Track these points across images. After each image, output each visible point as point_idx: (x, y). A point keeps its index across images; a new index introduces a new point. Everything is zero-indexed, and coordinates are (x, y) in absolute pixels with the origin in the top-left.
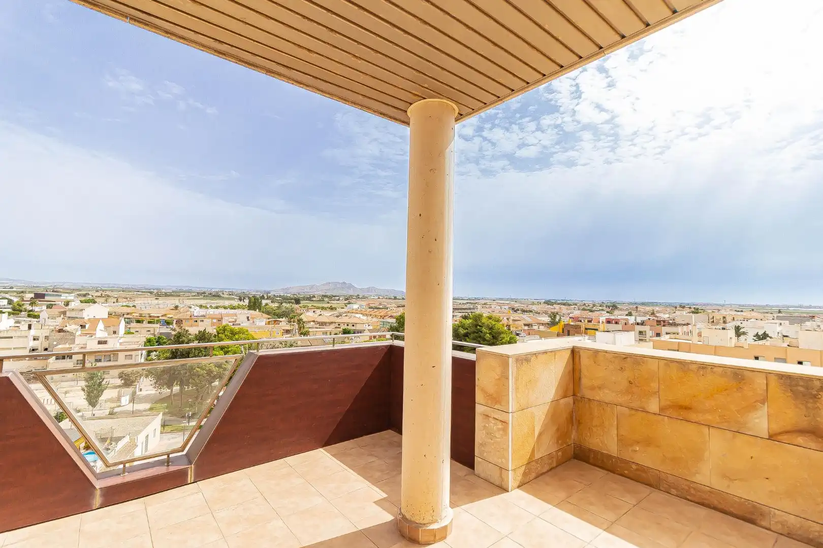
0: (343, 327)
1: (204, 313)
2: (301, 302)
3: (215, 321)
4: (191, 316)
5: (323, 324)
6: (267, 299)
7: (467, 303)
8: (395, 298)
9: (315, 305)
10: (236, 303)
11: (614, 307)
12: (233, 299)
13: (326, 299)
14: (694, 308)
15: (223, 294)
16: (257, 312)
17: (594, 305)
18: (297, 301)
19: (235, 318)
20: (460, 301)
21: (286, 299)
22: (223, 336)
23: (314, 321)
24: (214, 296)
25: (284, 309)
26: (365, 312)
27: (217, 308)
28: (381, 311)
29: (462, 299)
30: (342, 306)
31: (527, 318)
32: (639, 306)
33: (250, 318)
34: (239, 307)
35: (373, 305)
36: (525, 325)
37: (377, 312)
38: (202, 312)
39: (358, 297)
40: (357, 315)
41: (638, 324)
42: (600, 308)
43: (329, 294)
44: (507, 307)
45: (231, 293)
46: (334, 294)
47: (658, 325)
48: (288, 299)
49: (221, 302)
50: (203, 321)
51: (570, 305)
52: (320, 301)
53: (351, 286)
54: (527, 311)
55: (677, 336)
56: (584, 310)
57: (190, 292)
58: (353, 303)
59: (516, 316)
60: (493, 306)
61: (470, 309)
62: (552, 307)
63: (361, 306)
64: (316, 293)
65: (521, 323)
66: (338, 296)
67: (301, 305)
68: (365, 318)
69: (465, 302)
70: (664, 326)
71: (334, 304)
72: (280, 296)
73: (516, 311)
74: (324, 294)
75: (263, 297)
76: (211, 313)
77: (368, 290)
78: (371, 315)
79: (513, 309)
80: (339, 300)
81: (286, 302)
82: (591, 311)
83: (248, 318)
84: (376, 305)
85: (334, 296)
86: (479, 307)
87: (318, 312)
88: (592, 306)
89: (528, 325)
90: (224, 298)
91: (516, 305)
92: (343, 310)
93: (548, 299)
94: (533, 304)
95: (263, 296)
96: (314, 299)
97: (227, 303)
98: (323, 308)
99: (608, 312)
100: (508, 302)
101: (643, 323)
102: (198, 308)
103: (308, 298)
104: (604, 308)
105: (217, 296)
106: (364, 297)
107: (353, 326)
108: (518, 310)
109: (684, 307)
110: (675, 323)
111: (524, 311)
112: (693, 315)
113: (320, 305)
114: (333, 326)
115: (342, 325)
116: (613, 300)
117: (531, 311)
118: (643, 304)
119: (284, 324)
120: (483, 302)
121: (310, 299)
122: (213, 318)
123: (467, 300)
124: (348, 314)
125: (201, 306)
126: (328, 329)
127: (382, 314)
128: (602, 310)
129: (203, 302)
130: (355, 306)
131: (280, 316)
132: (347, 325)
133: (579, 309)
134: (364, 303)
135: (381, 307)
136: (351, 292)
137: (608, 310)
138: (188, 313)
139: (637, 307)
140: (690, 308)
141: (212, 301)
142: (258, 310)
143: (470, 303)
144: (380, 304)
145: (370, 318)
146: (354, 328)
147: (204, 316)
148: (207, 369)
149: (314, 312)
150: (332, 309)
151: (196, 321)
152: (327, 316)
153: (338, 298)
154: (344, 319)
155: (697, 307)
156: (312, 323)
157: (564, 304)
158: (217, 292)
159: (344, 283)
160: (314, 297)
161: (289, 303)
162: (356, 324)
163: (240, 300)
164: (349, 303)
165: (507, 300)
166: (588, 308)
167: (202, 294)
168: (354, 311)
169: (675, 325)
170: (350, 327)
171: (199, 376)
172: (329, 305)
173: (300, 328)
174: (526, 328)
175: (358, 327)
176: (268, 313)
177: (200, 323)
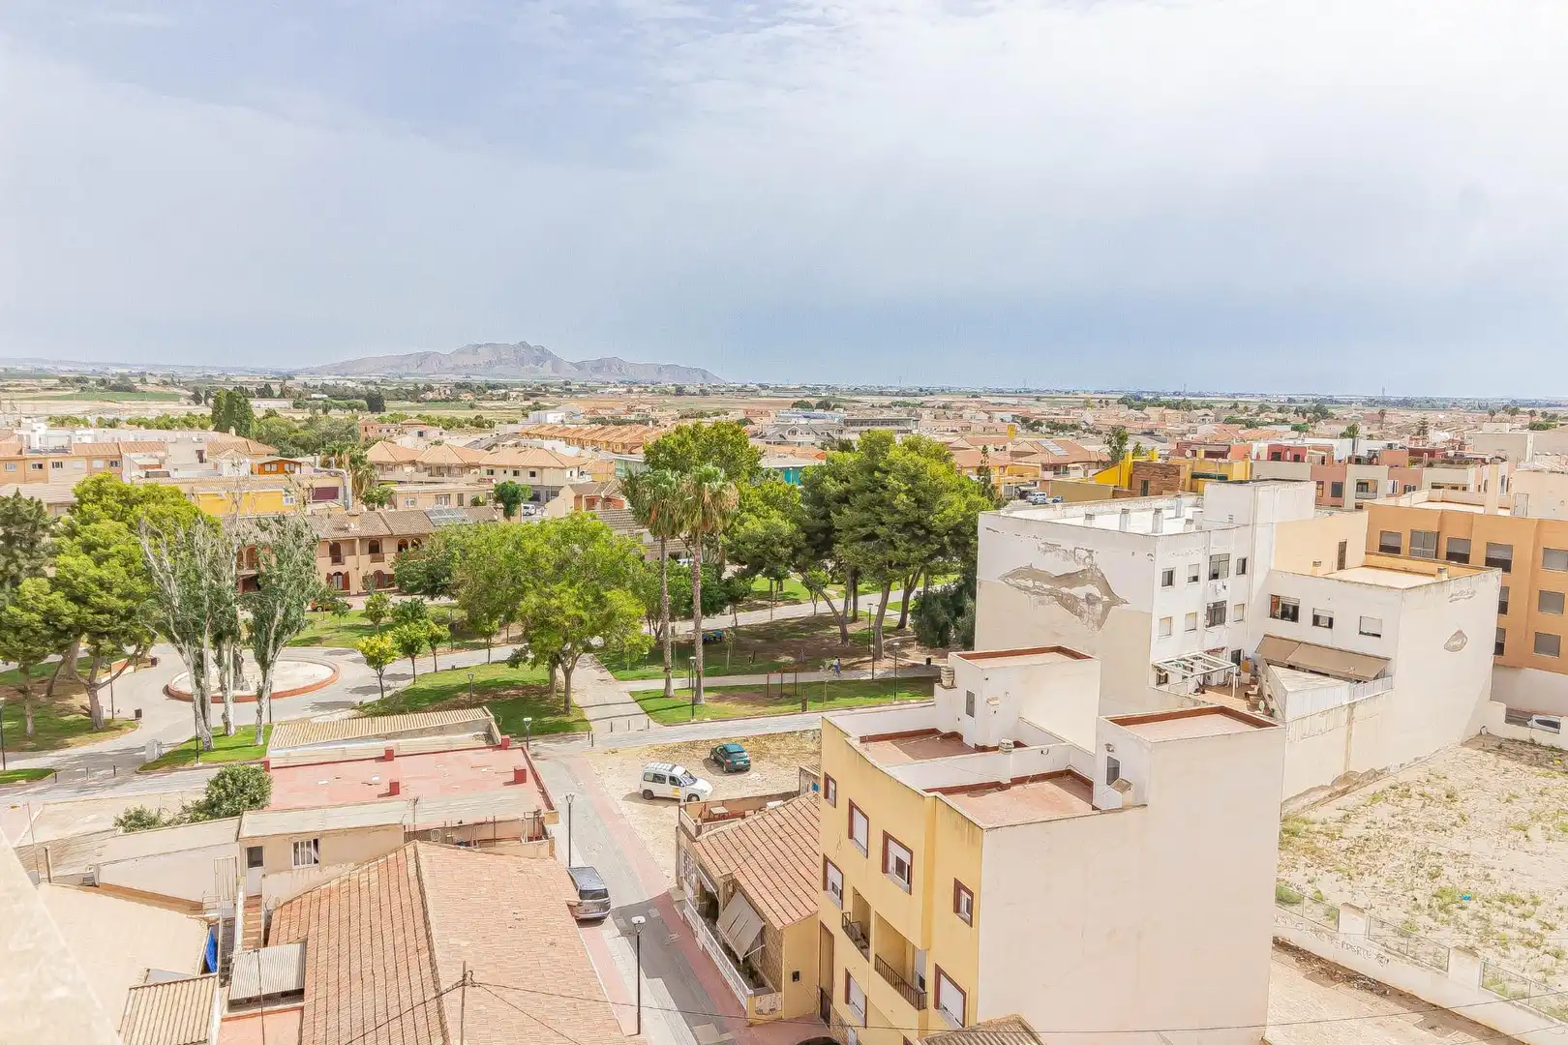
0: (500, 478)
1: (64, 442)
2: (387, 404)
3: (98, 464)
4: (21, 452)
5: (440, 470)
6: (282, 395)
7: (895, 404)
8: (680, 392)
9: (426, 413)
10: (179, 409)
11: (1320, 412)
12: (175, 397)
13: (467, 397)
14: (1544, 415)
15: (144, 381)
16: (231, 437)
17: (1262, 409)
18: (375, 403)
19: (162, 454)
20: (876, 400)
21: (339, 397)
22: (95, 509)
23: (413, 463)
24: (116, 388)
25: (324, 426)
26: (577, 435)
27: (112, 425)
28: (625, 429)
29: (881, 394)
30: (513, 417)
31: (1055, 448)
32: (1389, 410)
33: (205, 456)
34: (188, 423)
35: (609, 412)
36: (1046, 467)
37: (613, 434)
38: (59, 437)
39: (566, 390)
40: (548, 444)
41: (1358, 461)
42: (1279, 416)
43: (477, 379)
44: (1008, 416)
45: (168, 380)
46: (492, 380)
47: (1413, 463)
48: (345, 397)
49: (130, 408)
50: (58, 465)
51: (1189, 407)
52: (447, 400)
53: (542, 356)
54: (1063, 428)
55: (1458, 495)
56: (1230, 421)
57: (38, 377)
58: (545, 408)
59: (1025, 440)
60: (967, 414)
61: (896, 422)
62: (1139, 414)
63: (572, 414)
64: (436, 377)
65: (1037, 461)
66: (505, 387)
67: (386, 415)
68: (573, 451)
69: (886, 400)
70: (1430, 465)
71: (488, 410)
72: (324, 389)
73: (1030, 424)
74: (460, 379)
75: (265, 393)
76: (88, 440)
77: (599, 366)
78: (593, 442)
79: (1025, 421)
80: (505, 397)
81: (337, 406)
82: (1250, 425)
83: (200, 453)
84: (620, 409)
85: (494, 387)
86: (926, 414)
87: (433, 433)
88: (1255, 409)
89: (1055, 468)
90: (143, 395)
91: (1037, 410)
92: (511, 428)
93: (1133, 389)
94: (1087, 404)
95: (267, 386)
96: (430, 395)
97: (154, 410)
98: (450, 425)
99: (1296, 428)
100: (1014, 401)
101: (1372, 459)
102: (42, 428)
103: (408, 392)
104: (1291, 416)
105: (123, 388)
106: (586, 390)
107: (533, 474)
108: (1039, 423)
109: (1514, 412)
110: (1462, 456)
111: (1056, 427)
112: (1531, 435)
113: (447, 414)
114: (470, 477)
115: (499, 472)
116: (1323, 393)
117: (1075, 427)
118: (1406, 403)
119: (309, 470)
120: (942, 399)
121: (414, 395)
122: (90, 458)
123: (897, 395)
124: (524, 441)
125: (61, 422)
126: (452, 485)
127: (626, 440)
128: (1284, 422)
129: (76, 408)
130: (552, 417)
131: (309, 447)
132: (516, 473)
133: (1217, 420)
134: (579, 406)
135: (633, 417)
136: (545, 373)
137: (1300, 421)
138: (13, 441)
139: (1382, 414)
140: (1532, 414)
141: (108, 405)
142: (233, 430)
143: (905, 405)
144: (630, 410)
145: (588, 452)
146: (535, 481)
147: (63, 450)
148: (44, 607)
149: (421, 434)
150: (479, 424)
151: (40, 466)
152: (456, 446)
153: (503, 391)
154: (506, 456)
155: (1550, 411)
156: (408, 469)
157: (1176, 406)
158: (123, 377)
159: (523, 344)
160: (431, 389)
161: (350, 407)
162: (542, 468)
163: (197, 399)
164: (537, 408)
165: (1016, 393)
166: (1244, 417)
167: (79, 384)
168: (544, 431)
169: (1460, 461)
170: (524, 480)
171: (17, 630)
172: (472, 414)
173: (358, 482)
174: (1049, 475)
175: (548, 479)
176: (269, 438)
177: (53, 473)
